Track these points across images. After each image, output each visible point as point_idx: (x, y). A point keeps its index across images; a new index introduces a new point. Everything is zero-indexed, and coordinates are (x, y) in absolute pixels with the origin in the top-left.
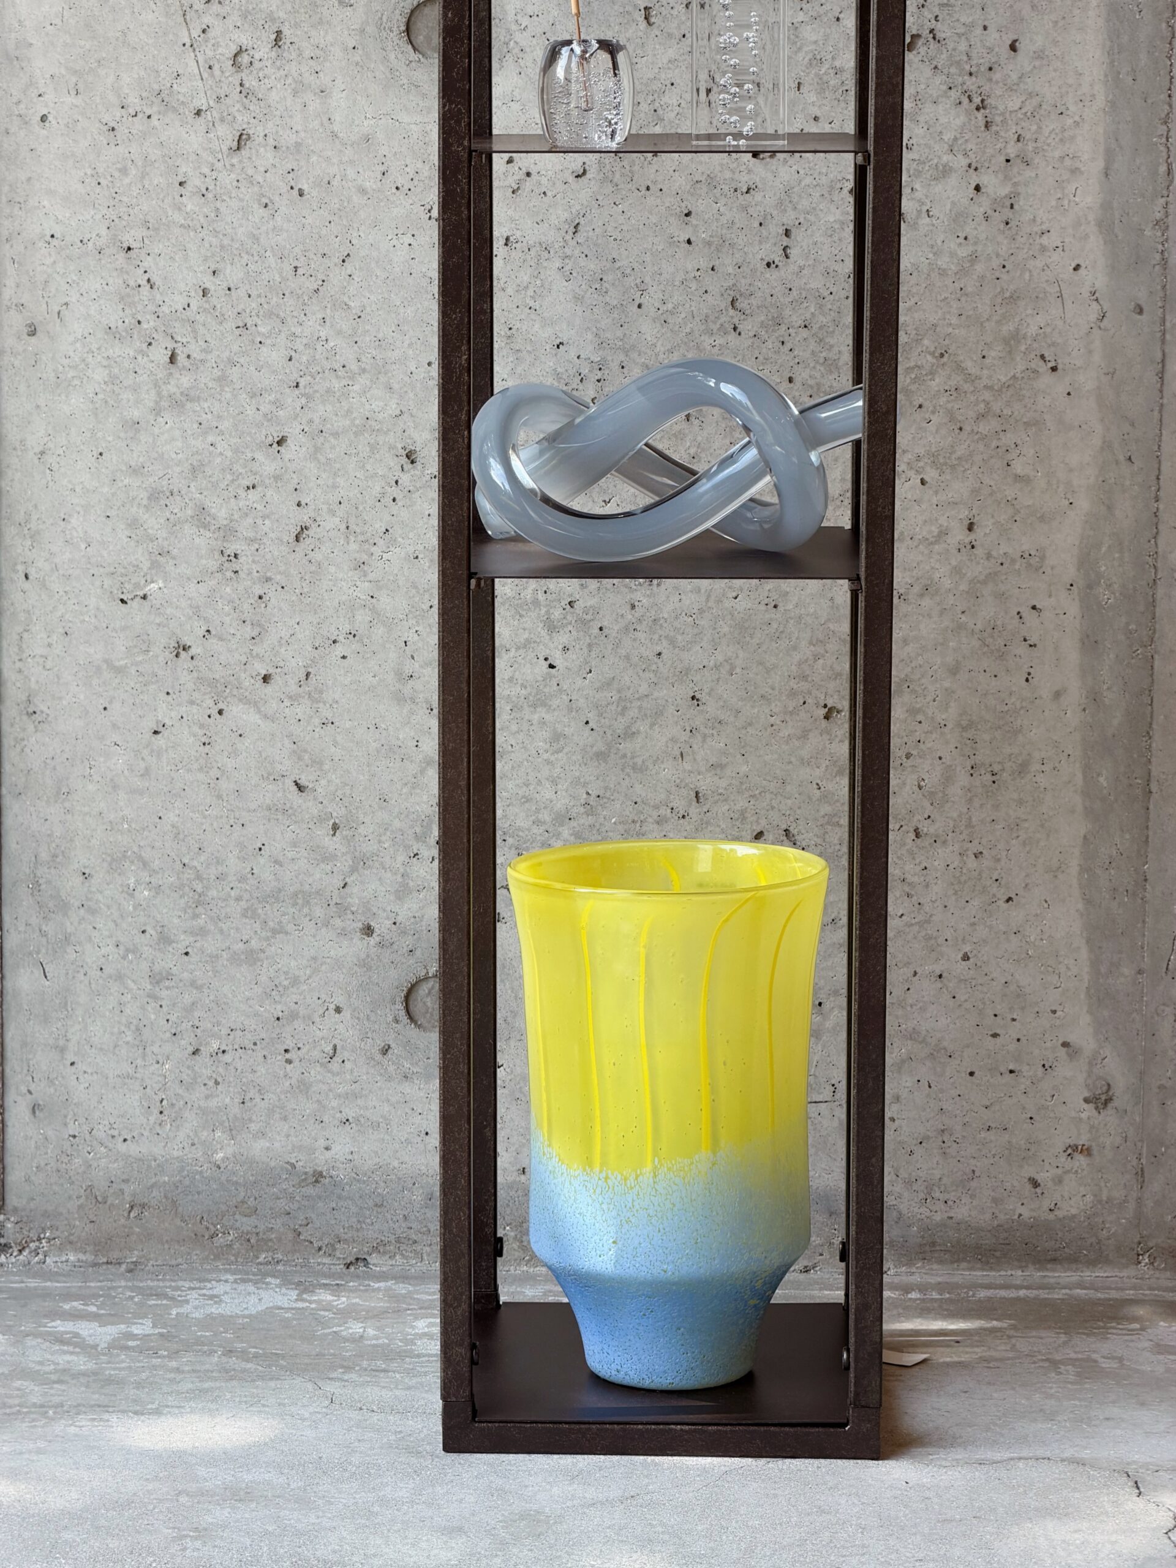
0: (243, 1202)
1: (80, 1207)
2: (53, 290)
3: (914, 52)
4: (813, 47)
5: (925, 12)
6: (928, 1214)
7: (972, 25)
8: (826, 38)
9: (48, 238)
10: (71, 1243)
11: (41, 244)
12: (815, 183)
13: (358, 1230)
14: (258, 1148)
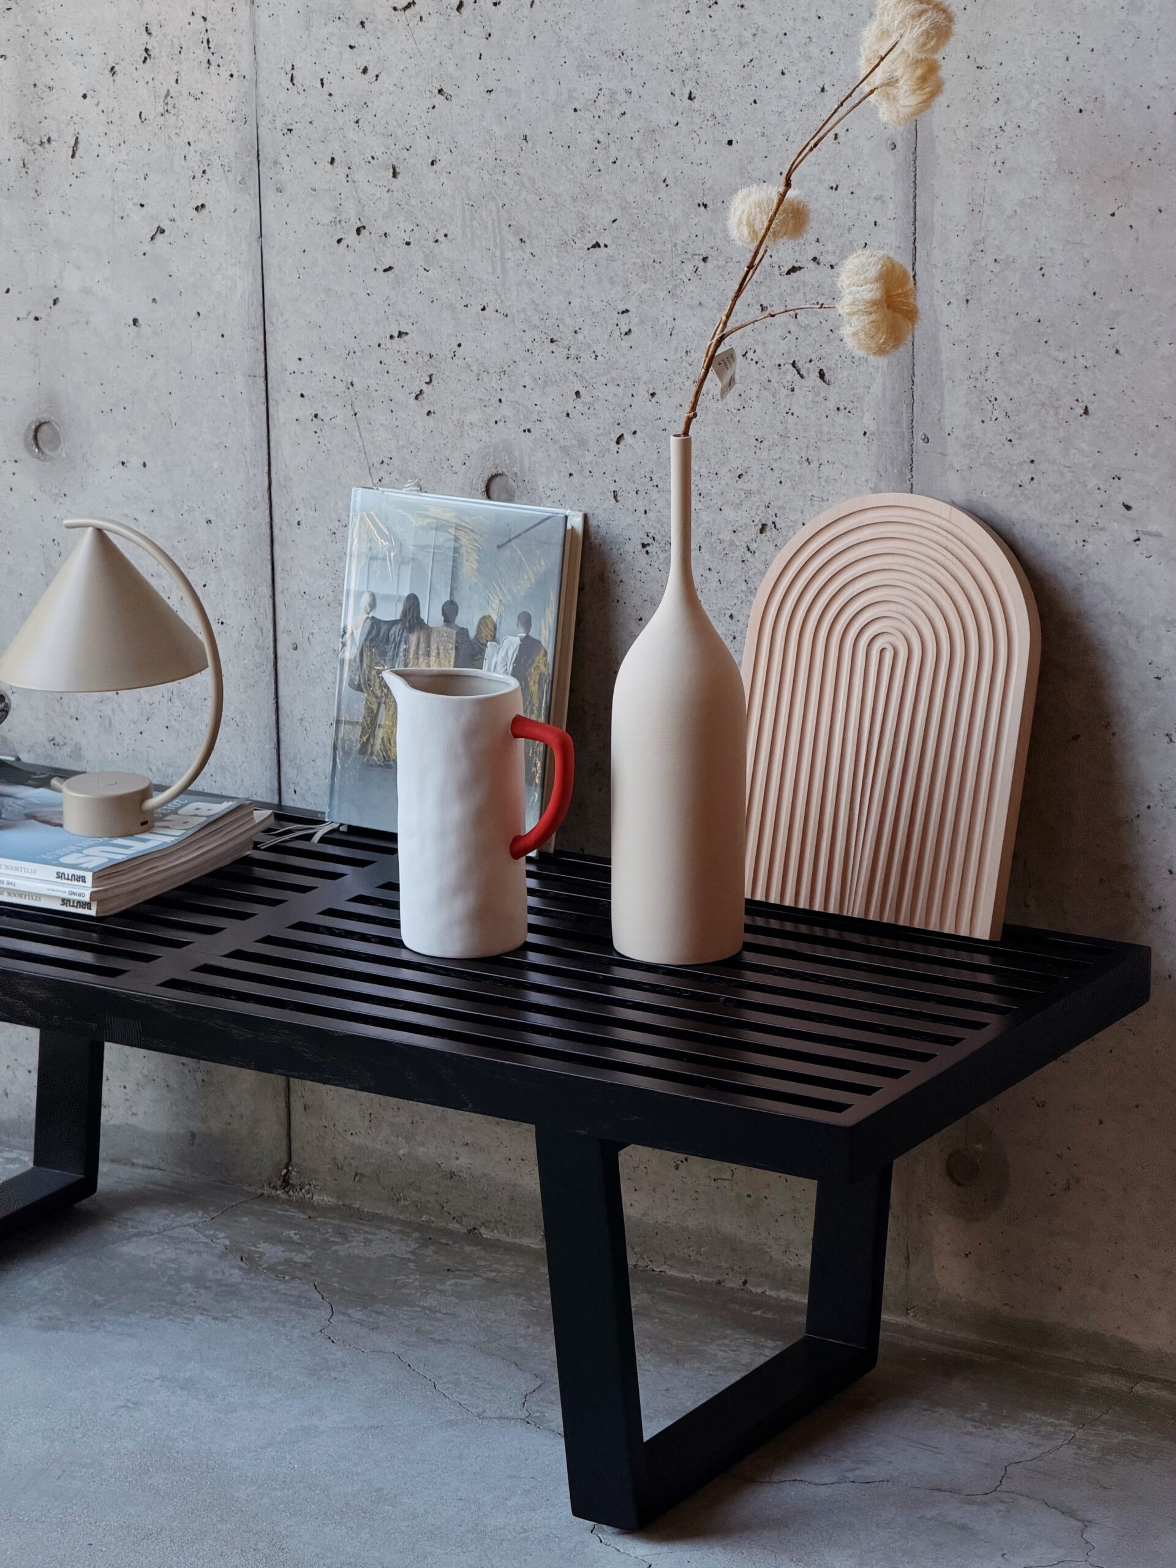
0: (413, 1182)
1: (329, 1169)
2: (305, 624)
3: (764, 535)
4: (706, 525)
5: (771, 512)
6: (787, 1260)
7: (795, 522)
8: (714, 520)
9: (302, 594)
10: (325, 1190)
11: (299, 597)
12: (710, 609)
13: (473, 1210)
14: (421, 1151)
